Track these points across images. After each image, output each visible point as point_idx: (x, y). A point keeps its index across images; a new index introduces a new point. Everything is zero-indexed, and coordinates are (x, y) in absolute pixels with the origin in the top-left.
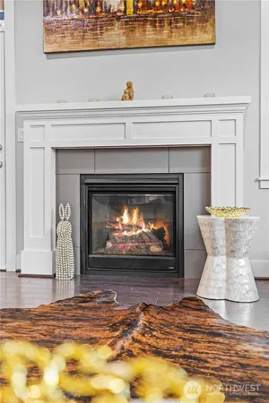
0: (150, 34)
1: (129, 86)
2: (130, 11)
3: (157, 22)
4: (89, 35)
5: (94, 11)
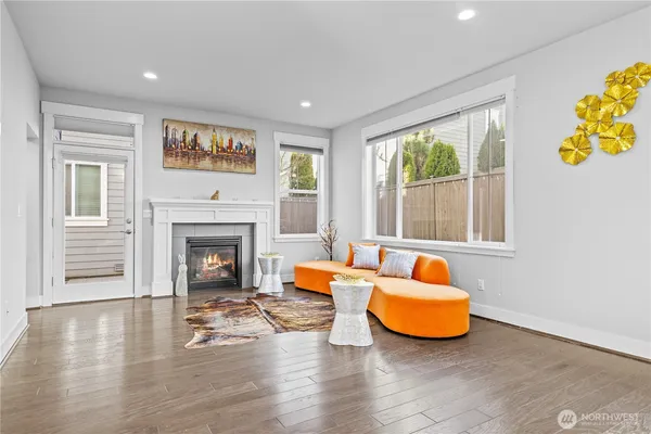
0: (225, 165)
1: (217, 192)
2: (215, 152)
3: (228, 160)
4: (192, 161)
5: (194, 148)
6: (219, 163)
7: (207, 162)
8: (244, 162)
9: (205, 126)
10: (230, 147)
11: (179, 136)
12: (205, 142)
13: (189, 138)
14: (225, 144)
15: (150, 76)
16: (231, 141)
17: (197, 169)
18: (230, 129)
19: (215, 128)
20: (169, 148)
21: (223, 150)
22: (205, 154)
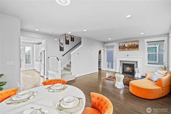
1: (128, 55)
2: (128, 47)
3: (131, 48)
4: (124, 49)
5: (124, 47)
6: (129, 49)
7: (127, 49)
8: (135, 48)
9: (126, 42)
10: (132, 45)
11: (121, 45)
12: (126, 45)
13: (123, 45)
14: (131, 45)
15: (110, 39)
16: (132, 44)
17: (125, 51)
18: (131, 42)
19: (128, 42)
20: (120, 48)
21: (130, 46)
22: (126, 47)
